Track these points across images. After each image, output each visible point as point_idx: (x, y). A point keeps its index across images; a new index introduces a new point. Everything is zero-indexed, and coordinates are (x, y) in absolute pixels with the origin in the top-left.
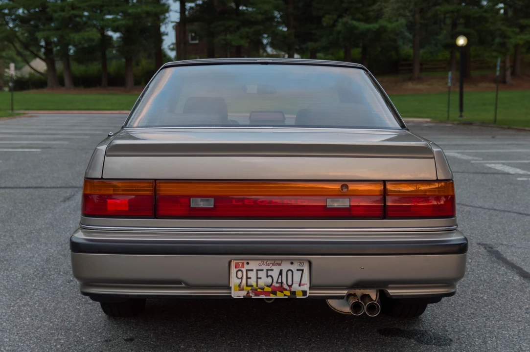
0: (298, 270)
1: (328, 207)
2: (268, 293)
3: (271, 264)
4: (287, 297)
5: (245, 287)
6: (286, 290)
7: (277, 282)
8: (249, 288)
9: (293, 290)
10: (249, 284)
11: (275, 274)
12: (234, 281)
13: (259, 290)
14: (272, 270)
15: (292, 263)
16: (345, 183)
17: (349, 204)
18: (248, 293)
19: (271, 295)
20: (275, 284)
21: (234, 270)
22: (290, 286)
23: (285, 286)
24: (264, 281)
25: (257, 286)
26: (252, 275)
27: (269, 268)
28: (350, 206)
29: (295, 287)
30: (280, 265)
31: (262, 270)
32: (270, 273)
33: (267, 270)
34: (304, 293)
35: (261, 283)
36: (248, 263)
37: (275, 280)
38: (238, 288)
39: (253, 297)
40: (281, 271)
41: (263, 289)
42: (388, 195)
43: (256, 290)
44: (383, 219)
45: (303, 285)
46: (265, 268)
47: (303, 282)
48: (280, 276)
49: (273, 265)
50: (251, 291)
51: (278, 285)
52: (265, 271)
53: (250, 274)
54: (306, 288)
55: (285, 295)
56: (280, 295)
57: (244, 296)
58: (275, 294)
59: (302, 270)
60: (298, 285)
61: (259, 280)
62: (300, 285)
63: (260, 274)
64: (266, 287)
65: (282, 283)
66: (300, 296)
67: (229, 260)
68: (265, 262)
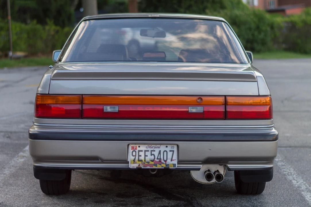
0: (170, 151)
1: (189, 112)
2: (152, 165)
3: (154, 148)
4: (163, 168)
5: (137, 162)
6: (163, 163)
7: (158, 159)
8: (140, 162)
9: (167, 163)
10: (140, 159)
11: (156, 153)
12: (131, 158)
13: (146, 163)
14: (154, 151)
15: (167, 147)
16: (200, 97)
17: (203, 110)
18: (139, 165)
19: (154, 166)
20: (156, 160)
21: (131, 151)
22: (165, 161)
23: (163, 161)
24: (149, 158)
25: (145, 161)
26: (142, 154)
27: (152, 149)
28: (204, 111)
29: (169, 162)
30: (159, 148)
31: (148, 151)
32: (153, 153)
33: (151, 151)
34: (174, 165)
35: (148, 159)
36: (139, 147)
37: (156, 157)
38: (133, 162)
39: (142, 168)
40: (160, 151)
41: (149, 163)
42: (227, 105)
43: (144, 163)
44: (225, 120)
45: (174, 160)
46: (150, 149)
47: (173, 159)
48: (159, 155)
49: (155, 148)
50: (141, 164)
51: (158, 160)
52: (150, 152)
53: (141, 153)
54: (175, 162)
55: (162, 167)
56: (159, 167)
57: (137, 167)
58: (156, 166)
59: (173, 151)
60: (170, 160)
61: (146, 157)
62: (172, 160)
63: (147, 153)
64: (150, 162)
65: (160, 159)
66: (171, 167)
67: (128, 144)
68: (150, 146)
